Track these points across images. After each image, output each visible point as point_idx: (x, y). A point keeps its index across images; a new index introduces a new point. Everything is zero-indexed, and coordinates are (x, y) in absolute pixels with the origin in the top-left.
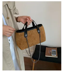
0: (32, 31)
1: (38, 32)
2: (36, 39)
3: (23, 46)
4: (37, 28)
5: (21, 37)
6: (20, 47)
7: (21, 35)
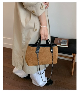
0: (44, 48)
1: (51, 51)
2: (47, 58)
3: (32, 62)
4: (50, 47)
5: (32, 51)
6: (28, 62)
7: (33, 49)
